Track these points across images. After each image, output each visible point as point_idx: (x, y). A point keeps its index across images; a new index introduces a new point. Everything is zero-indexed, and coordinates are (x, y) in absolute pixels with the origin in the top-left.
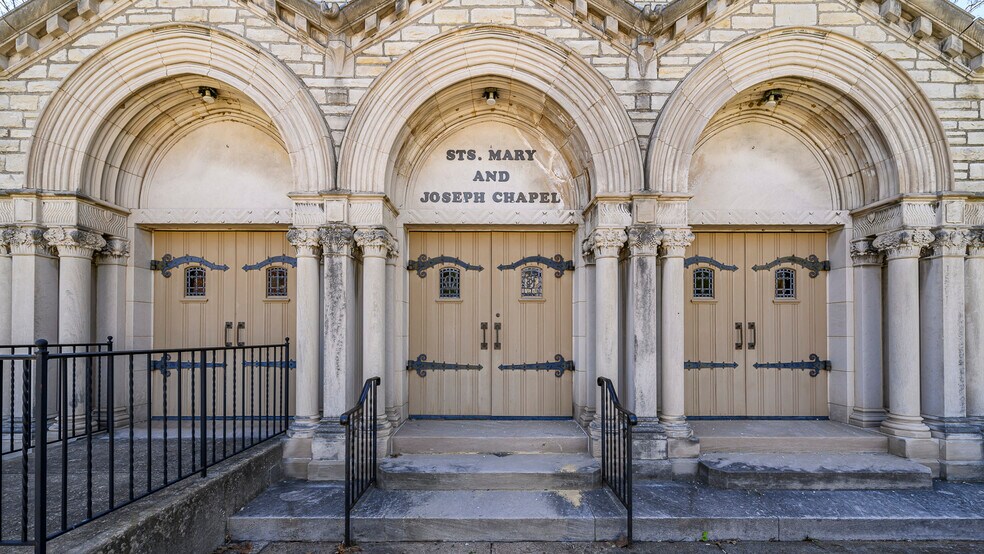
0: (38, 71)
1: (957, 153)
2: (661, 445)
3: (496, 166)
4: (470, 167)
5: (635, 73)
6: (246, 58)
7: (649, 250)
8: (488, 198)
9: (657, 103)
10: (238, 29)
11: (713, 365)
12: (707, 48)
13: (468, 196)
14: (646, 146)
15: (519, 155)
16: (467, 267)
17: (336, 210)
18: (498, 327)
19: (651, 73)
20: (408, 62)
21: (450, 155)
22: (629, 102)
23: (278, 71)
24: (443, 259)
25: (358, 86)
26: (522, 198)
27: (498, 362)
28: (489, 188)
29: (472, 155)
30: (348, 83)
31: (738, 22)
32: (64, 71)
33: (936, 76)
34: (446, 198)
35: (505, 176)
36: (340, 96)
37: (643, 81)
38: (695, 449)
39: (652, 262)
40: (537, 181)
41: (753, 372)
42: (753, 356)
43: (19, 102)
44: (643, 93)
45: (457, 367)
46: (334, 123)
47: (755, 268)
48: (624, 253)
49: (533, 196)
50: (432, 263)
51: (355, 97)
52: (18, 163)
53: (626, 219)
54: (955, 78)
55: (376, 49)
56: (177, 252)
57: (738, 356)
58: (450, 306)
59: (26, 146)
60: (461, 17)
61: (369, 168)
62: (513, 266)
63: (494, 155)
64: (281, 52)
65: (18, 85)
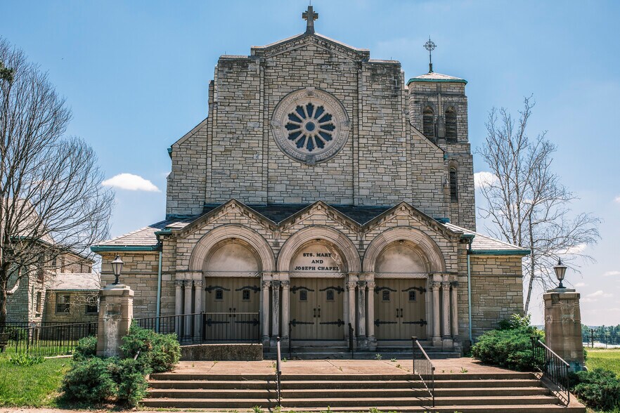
0: (192, 236)
1: (448, 261)
2: (366, 342)
3: (318, 258)
4: (310, 259)
5: (359, 239)
6: (251, 234)
7: (363, 288)
8: (316, 268)
9: (365, 247)
10: (248, 226)
11: (389, 323)
12: (379, 232)
13: (310, 268)
14: (362, 259)
15: (326, 255)
16: (309, 290)
17: (276, 277)
18: (319, 310)
19: (364, 239)
20: (296, 236)
21: (304, 255)
22: (358, 247)
23: (260, 238)
24: (301, 288)
25: (281, 242)
26: (327, 269)
27: (319, 321)
28: (317, 265)
29: (311, 255)
30: (279, 241)
31: (387, 225)
32: (199, 237)
33: (441, 240)
34: (303, 268)
35: (322, 262)
36: (276, 244)
37: (361, 241)
38: (376, 344)
39: (364, 292)
40: (332, 263)
41: (402, 325)
42: (402, 320)
43: (186, 245)
44: (361, 244)
45: (306, 323)
46: (275, 252)
47: (403, 291)
48: (356, 289)
49: (331, 268)
50: (298, 289)
51: (281, 245)
52: (185, 262)
53: (357, 279)
54: (446, 241)
55: (287, 231)
56: (213, 285)
57: (397, 320)
58: (303, 303)
59: (188, 258)
60: (311, 223)
61: (284, 264)
62: (324, 290)
63: (318, 255)
64: (261, 232)
65: (186, 241)
